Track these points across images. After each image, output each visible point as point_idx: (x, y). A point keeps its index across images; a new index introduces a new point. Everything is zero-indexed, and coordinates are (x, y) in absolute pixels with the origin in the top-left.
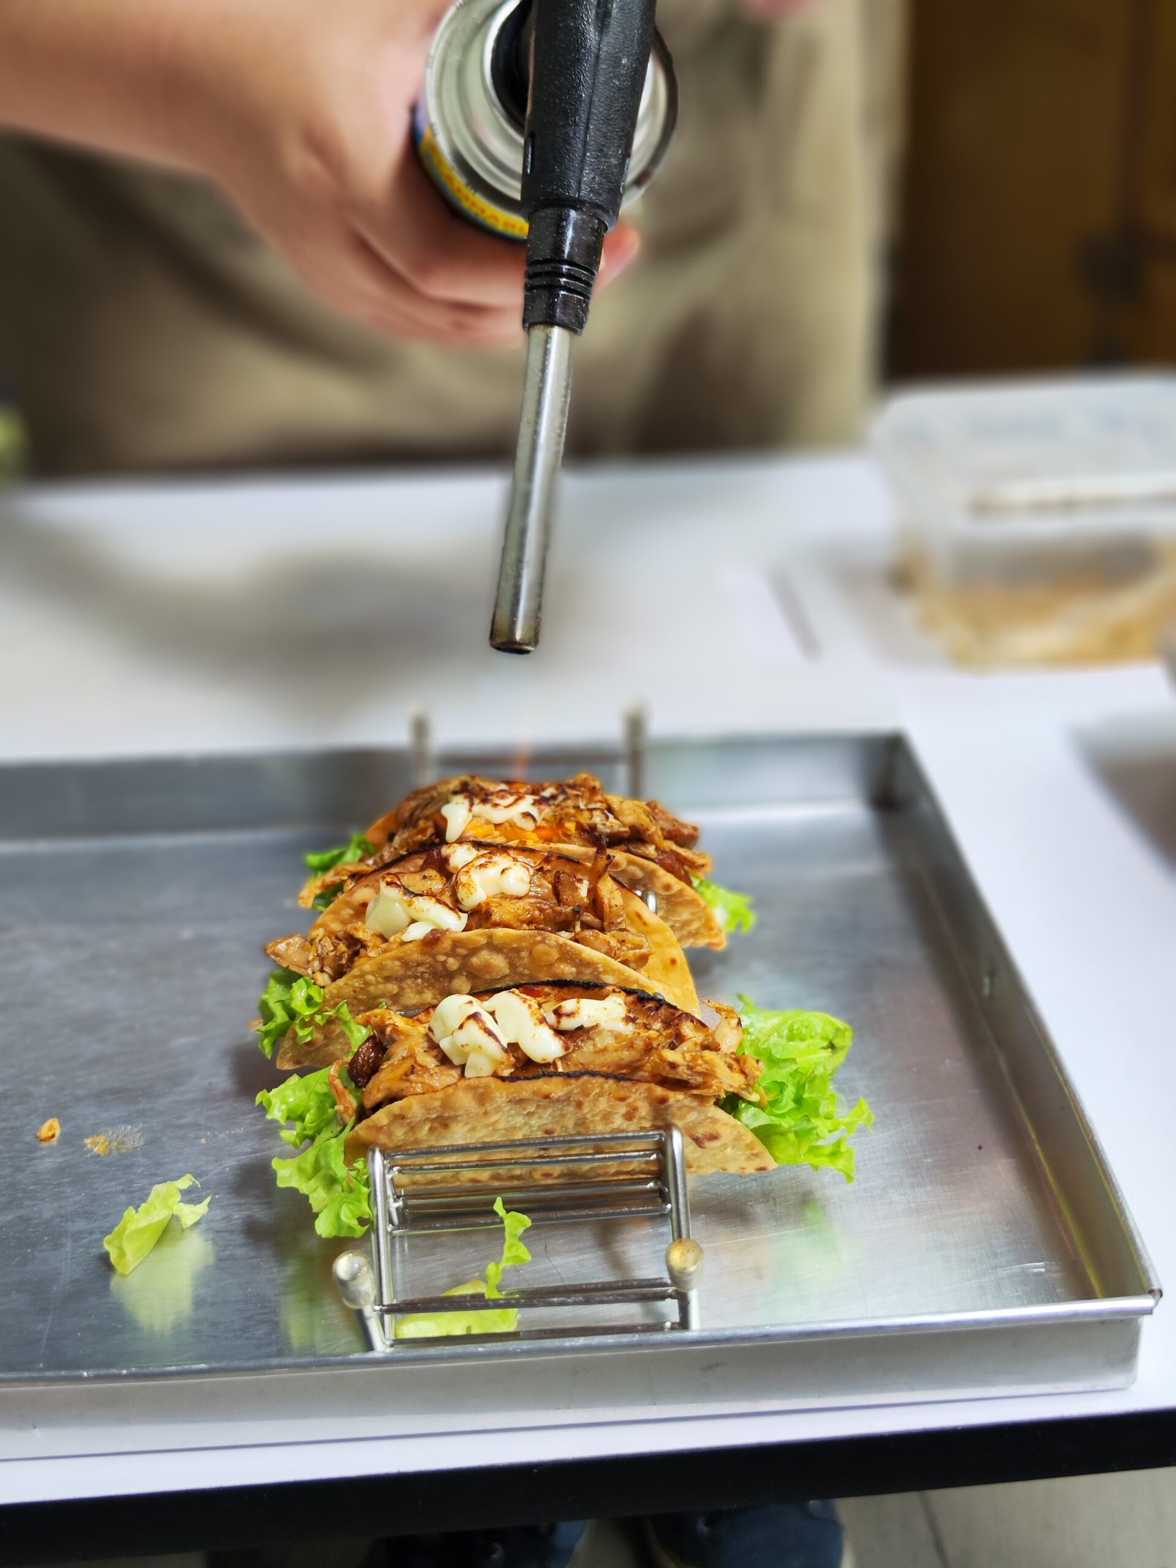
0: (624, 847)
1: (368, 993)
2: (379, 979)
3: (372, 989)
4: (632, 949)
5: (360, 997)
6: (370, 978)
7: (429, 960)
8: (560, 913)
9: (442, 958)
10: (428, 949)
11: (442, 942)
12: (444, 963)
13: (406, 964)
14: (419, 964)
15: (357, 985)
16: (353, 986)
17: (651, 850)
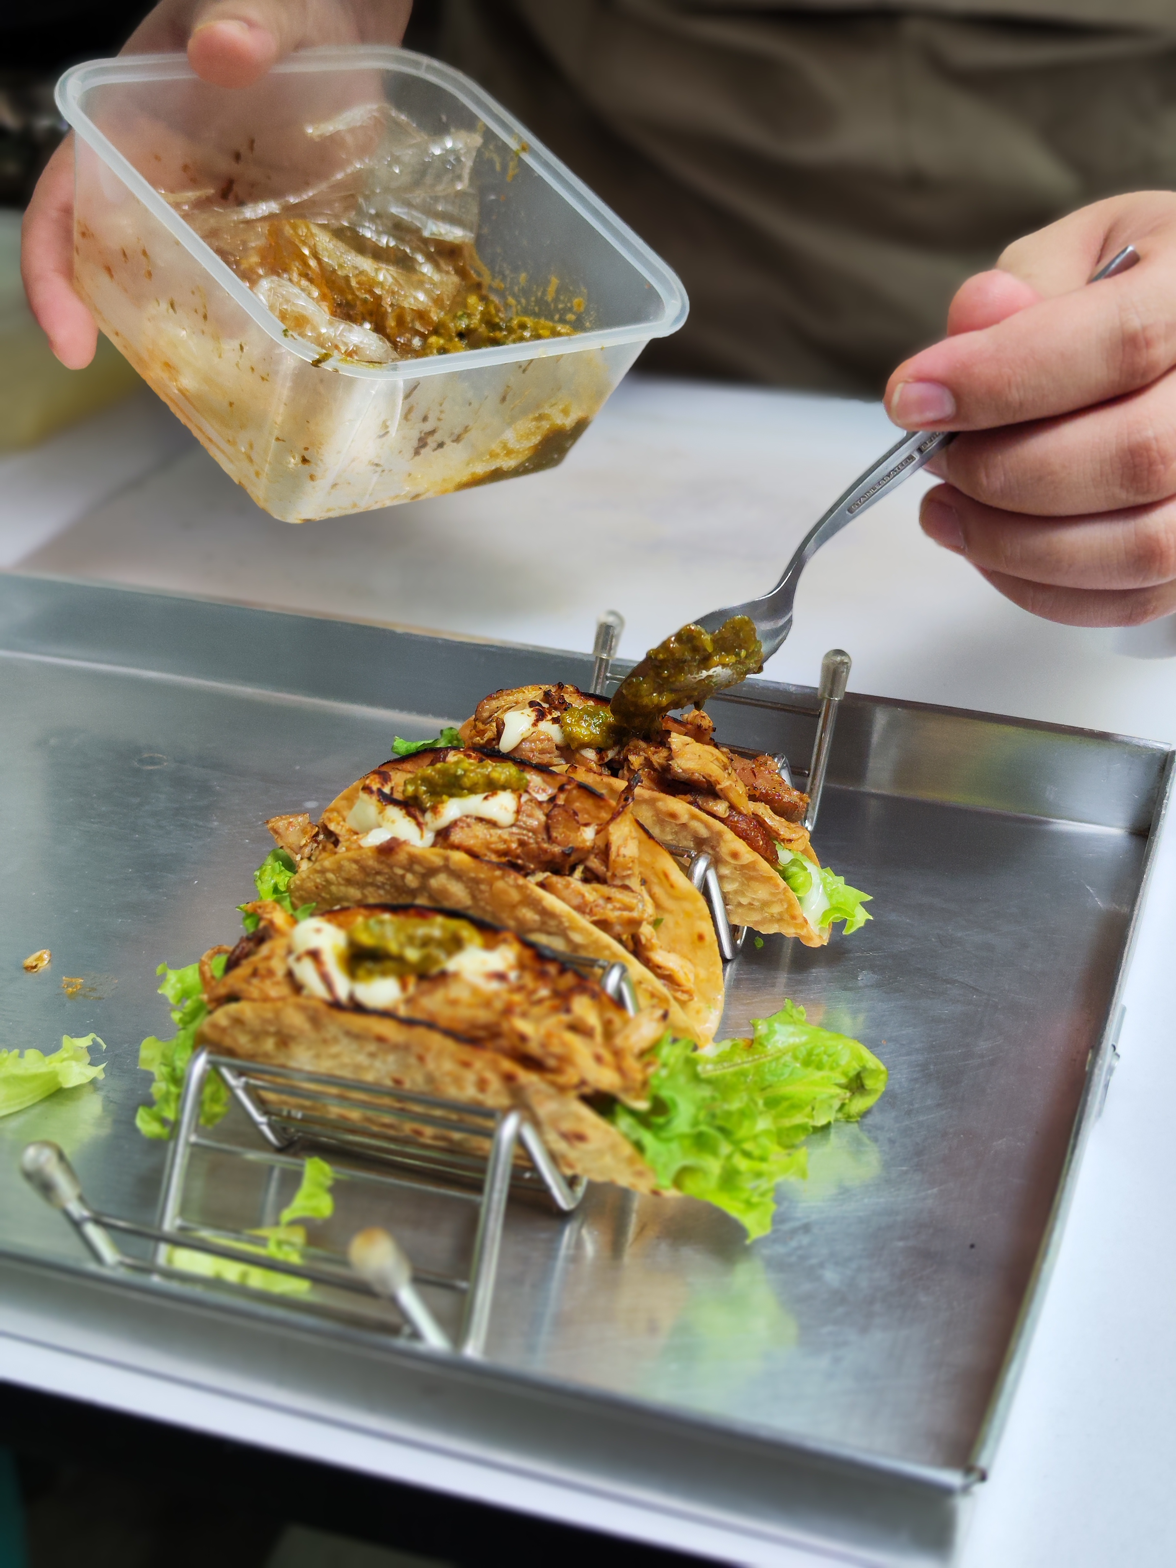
0: (690, 798)
1: (330, 892)
2: (340, 880)
3: (334, 888)
4: (620, 909)
5: (323, 895)
6: (330, 876)
7: (386, 870)
8: (545, 851)
9: (400, 872)
10: (383, 858)
11: (397, 853)
12: (403, 877)
13: (363, 869)
14: (378, 873)
15: (318, 880)
16: (315, 882)
17: (721, 808)
